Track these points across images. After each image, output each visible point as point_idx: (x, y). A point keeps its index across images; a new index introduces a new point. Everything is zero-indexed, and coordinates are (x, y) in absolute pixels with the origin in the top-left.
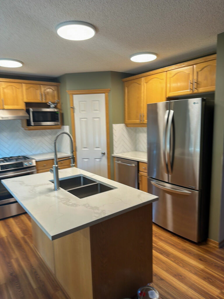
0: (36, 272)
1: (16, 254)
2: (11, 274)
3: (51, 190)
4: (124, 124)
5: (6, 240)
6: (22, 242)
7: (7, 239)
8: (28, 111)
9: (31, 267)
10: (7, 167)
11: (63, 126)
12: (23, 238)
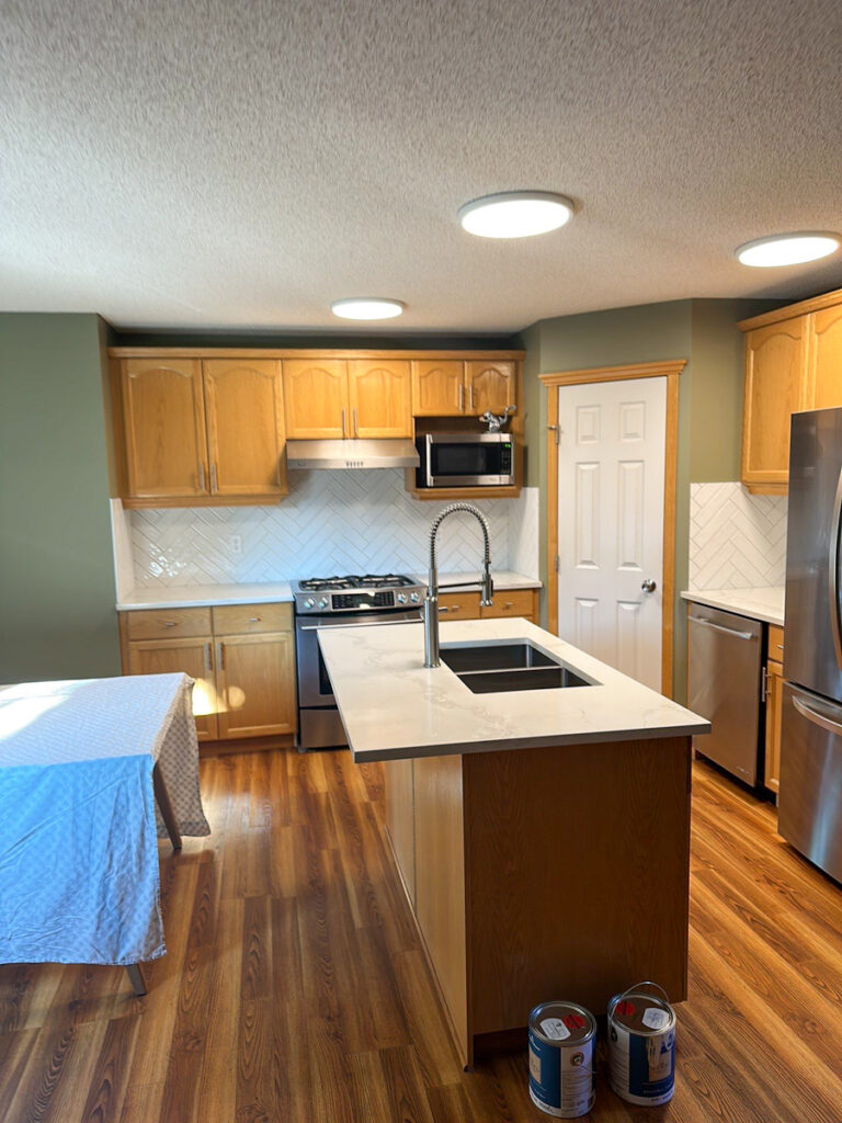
0: (370, 893)
1: (337, 840)
2: (312, 883)
3: (416, 666)
4: (739, 484)
5: (323, 802)
6: (361, 814)
7: (327, 798)
8: (420, 445)
9: (364, 877)
10: (349, 603)
11: (523, 489)
12: (367, 807)
